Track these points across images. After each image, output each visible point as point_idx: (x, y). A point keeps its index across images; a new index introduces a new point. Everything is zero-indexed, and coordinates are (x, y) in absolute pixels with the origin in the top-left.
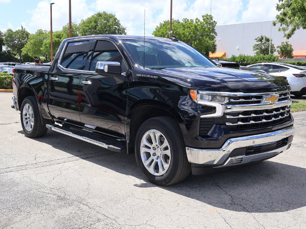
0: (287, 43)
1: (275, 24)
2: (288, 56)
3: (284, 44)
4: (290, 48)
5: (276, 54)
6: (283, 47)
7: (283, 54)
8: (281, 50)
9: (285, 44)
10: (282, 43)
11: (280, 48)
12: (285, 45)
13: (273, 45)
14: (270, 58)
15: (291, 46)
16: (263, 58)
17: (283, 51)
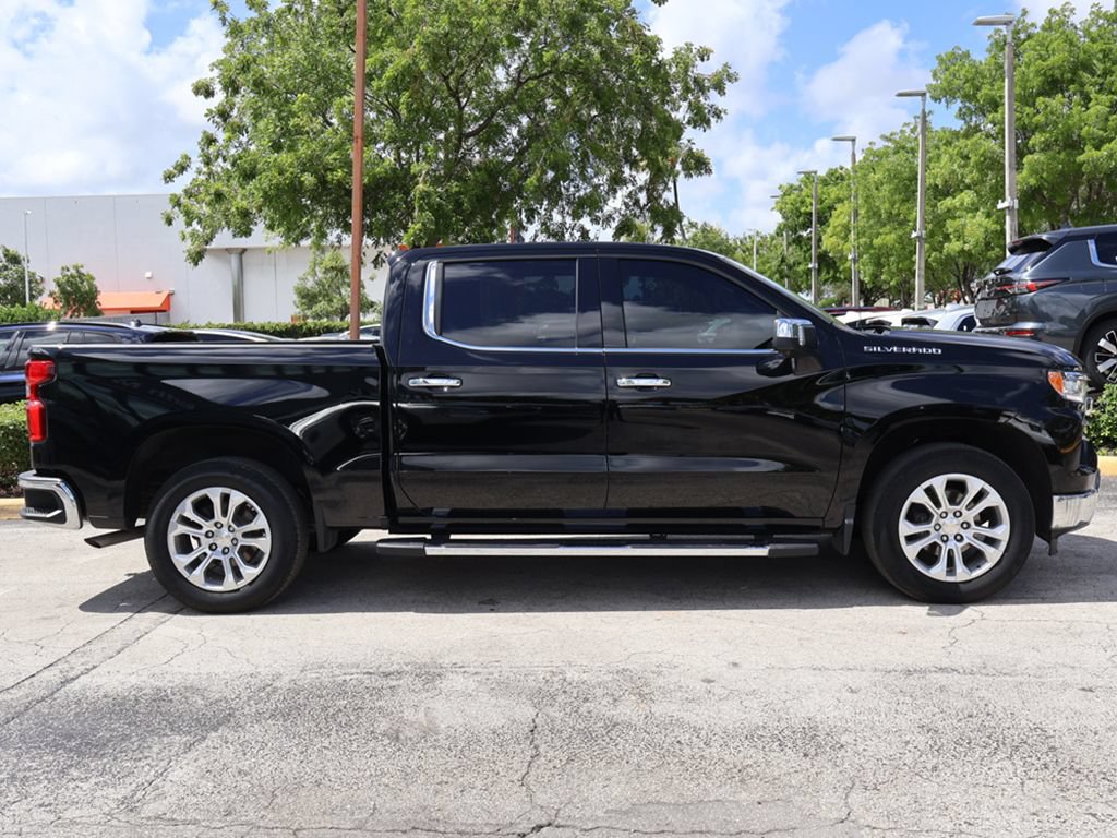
0: (78, 271)
1: (169, 221)
2: (85, 310)
3: (69, 273)
4: (91, 285)
5: (46, 302)
6: (68, 281)
7: (67, 303)
8: (63, 291)
9: (73, 271)
10: (63, 269)
11: (59, 286)
12: (72, 276)
13: (34, 274)
14: (35, 315)
15: (92, 278)
16: (9, 315)
17: (69, 294)
